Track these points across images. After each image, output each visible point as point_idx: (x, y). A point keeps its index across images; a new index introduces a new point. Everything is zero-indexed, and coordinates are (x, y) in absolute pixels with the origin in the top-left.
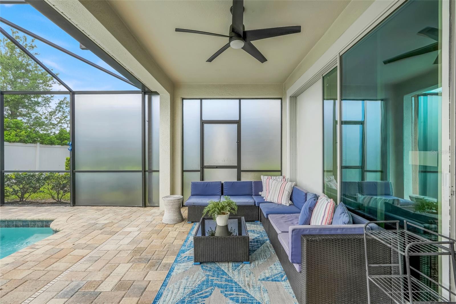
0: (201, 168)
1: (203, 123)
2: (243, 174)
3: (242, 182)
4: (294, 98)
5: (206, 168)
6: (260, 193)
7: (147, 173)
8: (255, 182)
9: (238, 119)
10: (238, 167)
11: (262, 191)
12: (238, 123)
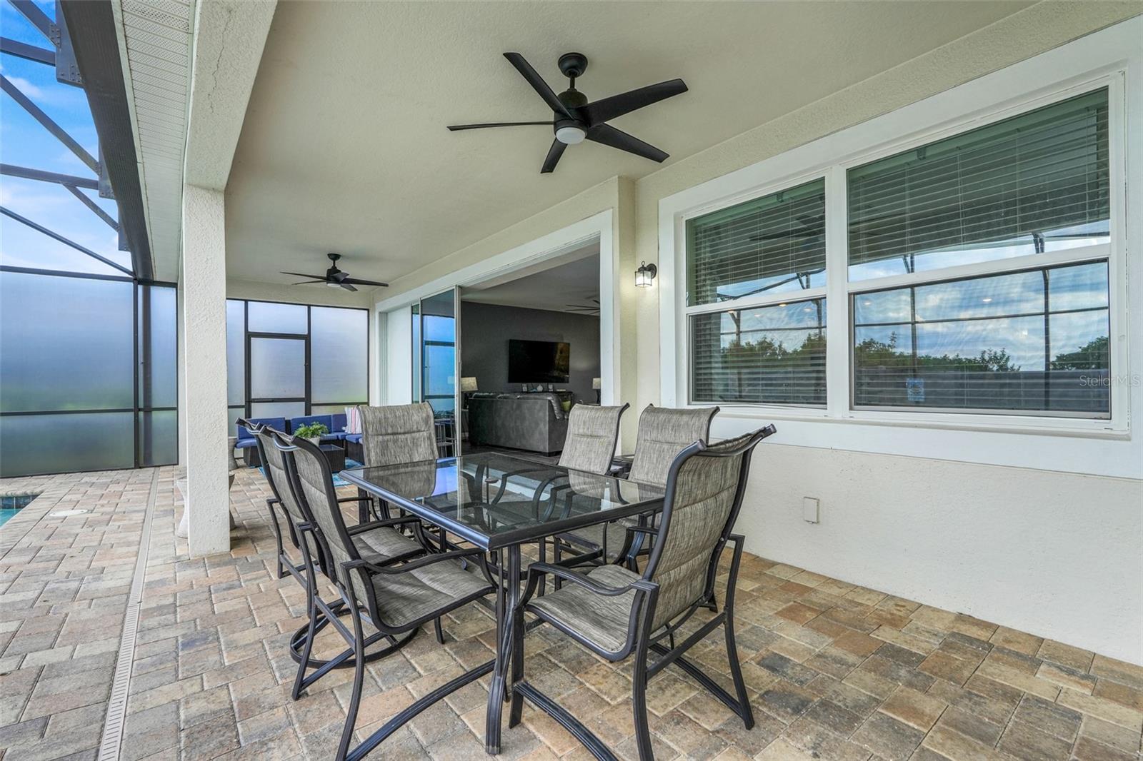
0: (246, 402)
1: (249, 336)
2: (313, 408)
3: (313, 417)
4: (384, 315)
5: (254, 402)
6: (344, 428)
7: (141, 414)
8: (334, 416)
9: (306, 333)
10: (307, 399)
11: (346, 425)
12: (307, 338)
